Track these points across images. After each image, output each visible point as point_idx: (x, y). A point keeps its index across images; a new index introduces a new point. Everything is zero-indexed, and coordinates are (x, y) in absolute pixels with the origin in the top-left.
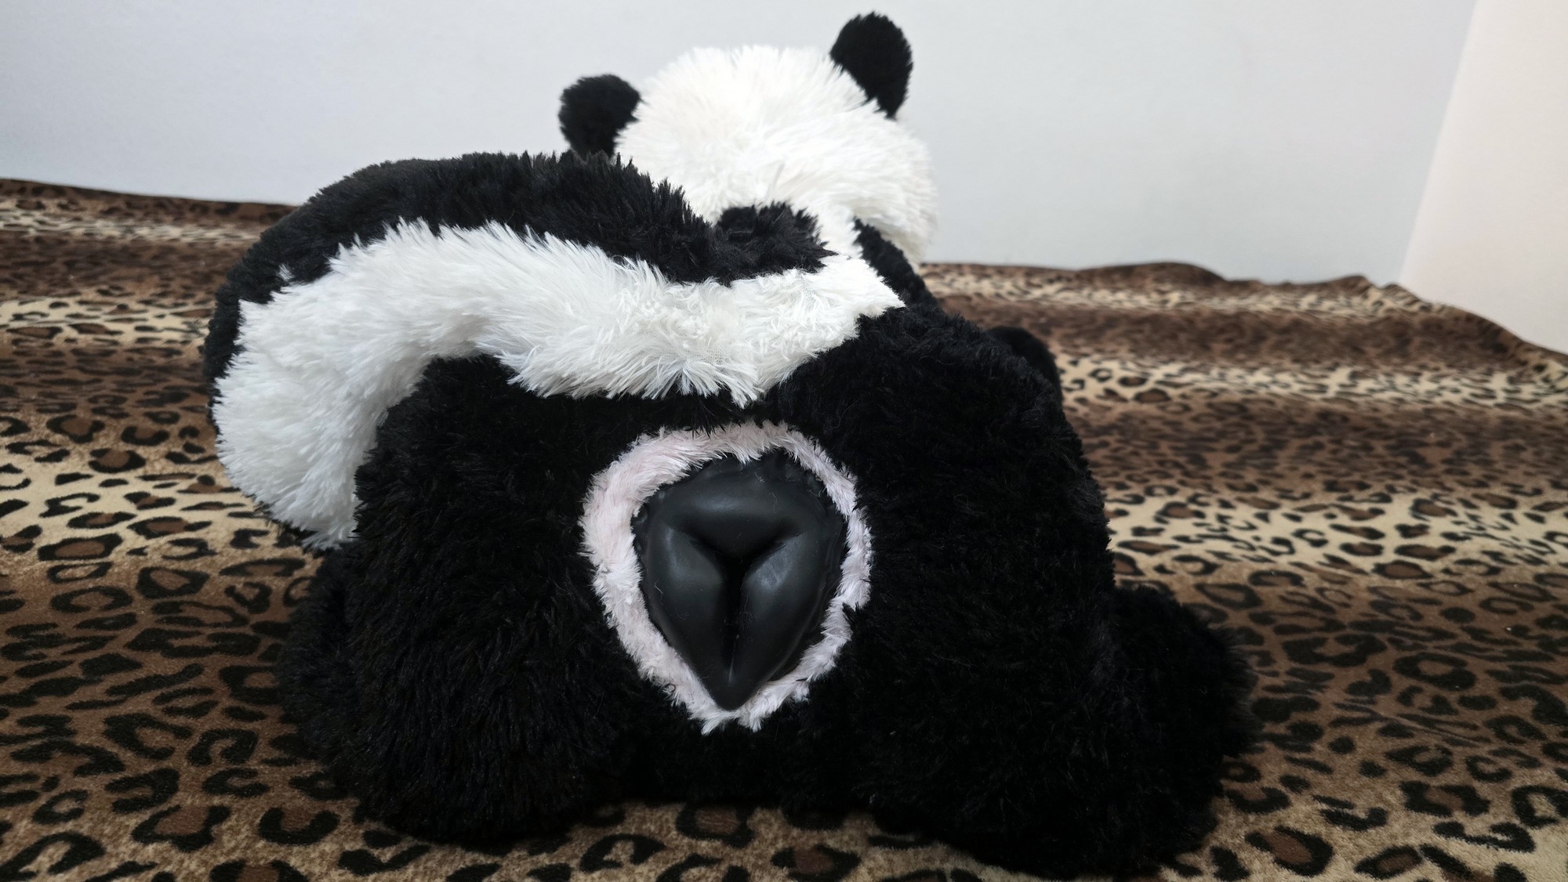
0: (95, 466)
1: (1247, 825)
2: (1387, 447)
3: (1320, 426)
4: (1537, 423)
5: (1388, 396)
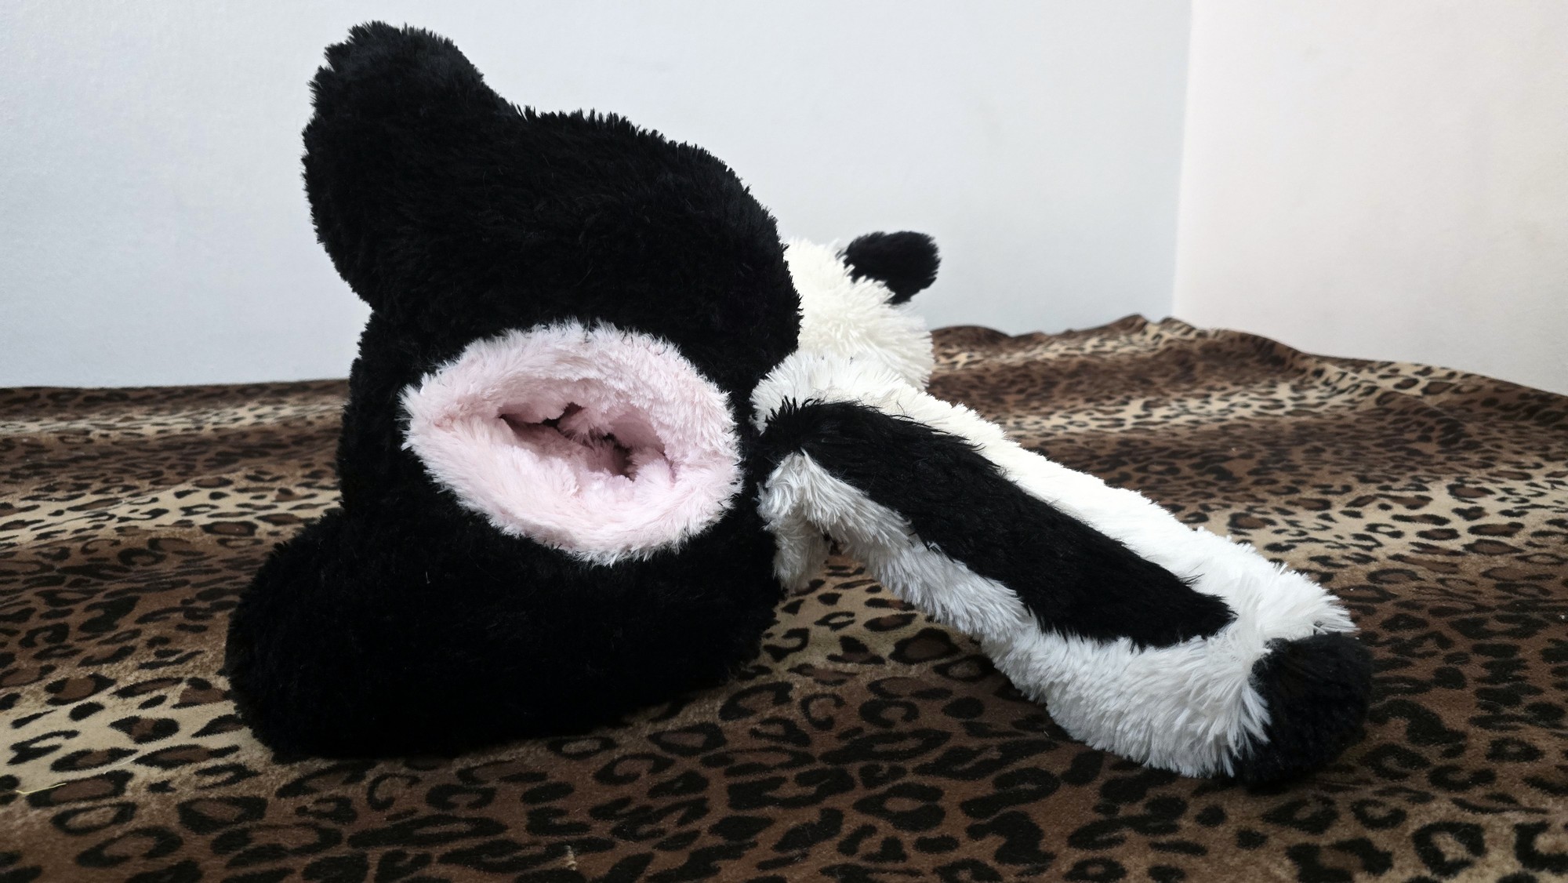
2: (1194, 466)
3: (1122, 454)
4: (1329, 424)
5: (1183, 420)
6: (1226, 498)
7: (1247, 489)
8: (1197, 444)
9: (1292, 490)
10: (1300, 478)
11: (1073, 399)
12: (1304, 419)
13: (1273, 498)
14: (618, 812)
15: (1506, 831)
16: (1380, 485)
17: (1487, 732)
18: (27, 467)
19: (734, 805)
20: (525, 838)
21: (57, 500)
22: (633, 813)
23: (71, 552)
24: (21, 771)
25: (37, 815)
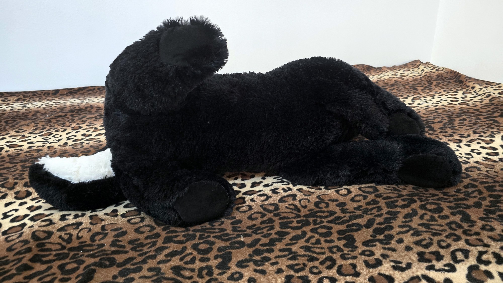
0: (16, 198)
1: (369, 273)
4: (471, 109)
5: (424, 105)
7: (437, 134)
8: (425, 116)
9: (451, 136)
10: (455, 131)
13: (444, 138)
14: (253, 228)
15: (476, 252)
16: (480, 134)
17: (482, 222)
19: (281, 227)
20: (231, 233)
22: (256, 228)
25: (124, 220)
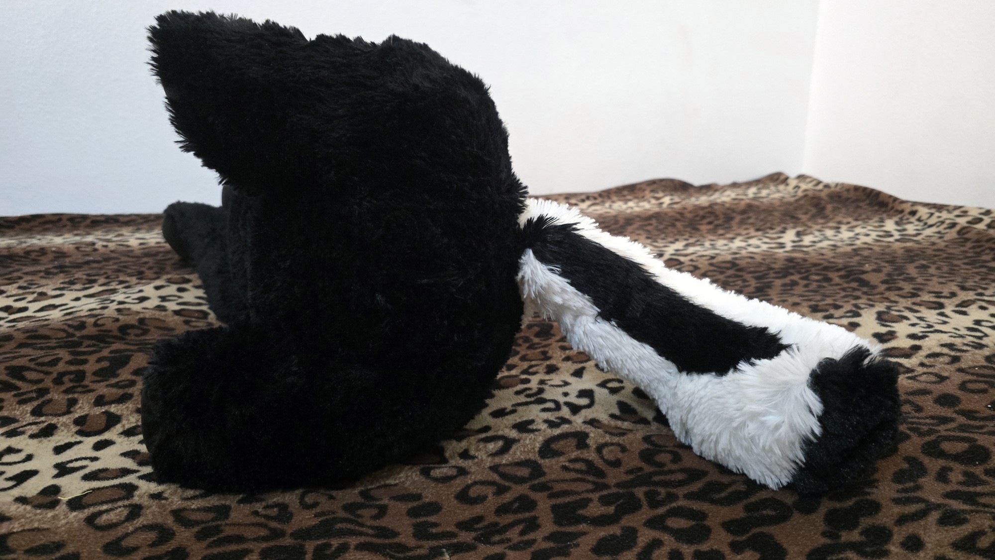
2: (841, 277)
3: (790, 267)
4: (927, 248)
5: (825, 244)
6: (869, 300)
7: (882, 294)
8: (841, 261)
9: (914, 295)
10: (918, 286)
11: (746, 229)
12: (909, 244)
13: (901, 300)
14: (476, 526)
16: (976, 292)
18: (55, 267)
19: (558, 522)
20: (412, 542)
21: (76, 290)
22: (486, 527)
23: (87, 324)
24: (61, 482)
25: (74, 516)
